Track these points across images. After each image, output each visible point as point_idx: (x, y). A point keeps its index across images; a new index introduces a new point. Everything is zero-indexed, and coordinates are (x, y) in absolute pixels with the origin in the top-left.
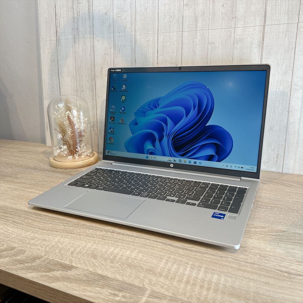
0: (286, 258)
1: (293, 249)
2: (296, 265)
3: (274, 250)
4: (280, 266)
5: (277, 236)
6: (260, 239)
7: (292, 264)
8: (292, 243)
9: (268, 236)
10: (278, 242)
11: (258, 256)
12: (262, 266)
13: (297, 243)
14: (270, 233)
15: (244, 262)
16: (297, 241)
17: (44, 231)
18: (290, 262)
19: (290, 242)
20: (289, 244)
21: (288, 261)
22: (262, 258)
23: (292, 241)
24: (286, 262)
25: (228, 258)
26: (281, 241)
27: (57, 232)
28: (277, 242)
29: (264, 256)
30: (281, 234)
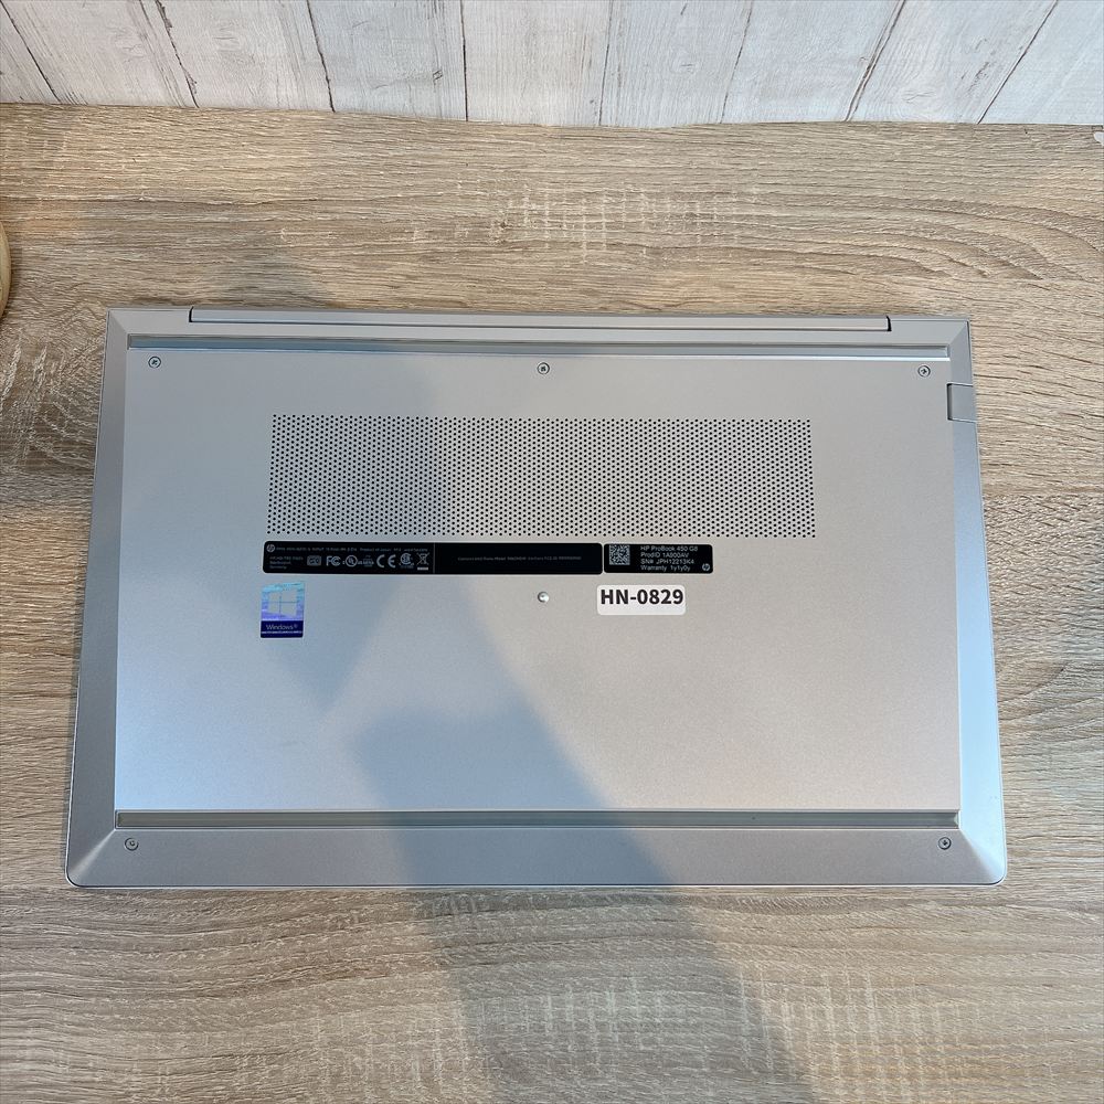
5: (1040, 710)
17: (232, 1002)
19: (1083, 736)
27: (284, 983)
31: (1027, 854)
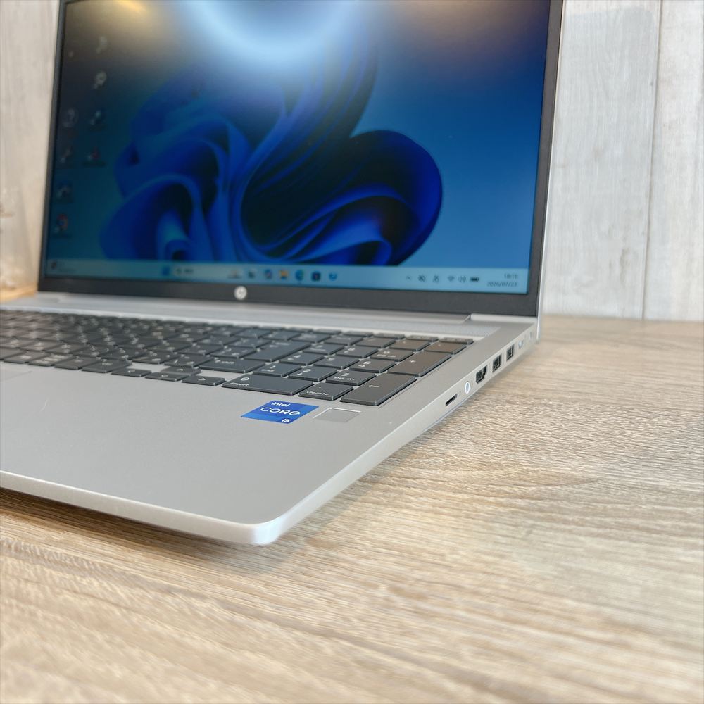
0: (547, 603)
1: (602, 555)
2: (596, 648)
3: (490, 559)
4: (487, 650)
5: (539, 499)
6: (445, 511)
7: (571, 640)
8: (605, 526)
9: (491, 499)
10: (533, 526)
11: (382, 592)
12: (371, 647)
13: (637, 528)
14: (506, 489)
15: (277, 621)
16: (636, 521)
18: (565, 625)
19: (599, 527)
20: (591, 535)
21: (550, 621)
22: (400, 601)
23: (608, 520)
24: (540, 627)
25: (202, 597)
26: (553, 520)
28: (530, 522)
29: (420, 588)
30: (562, 491)
31: (421, 597)
